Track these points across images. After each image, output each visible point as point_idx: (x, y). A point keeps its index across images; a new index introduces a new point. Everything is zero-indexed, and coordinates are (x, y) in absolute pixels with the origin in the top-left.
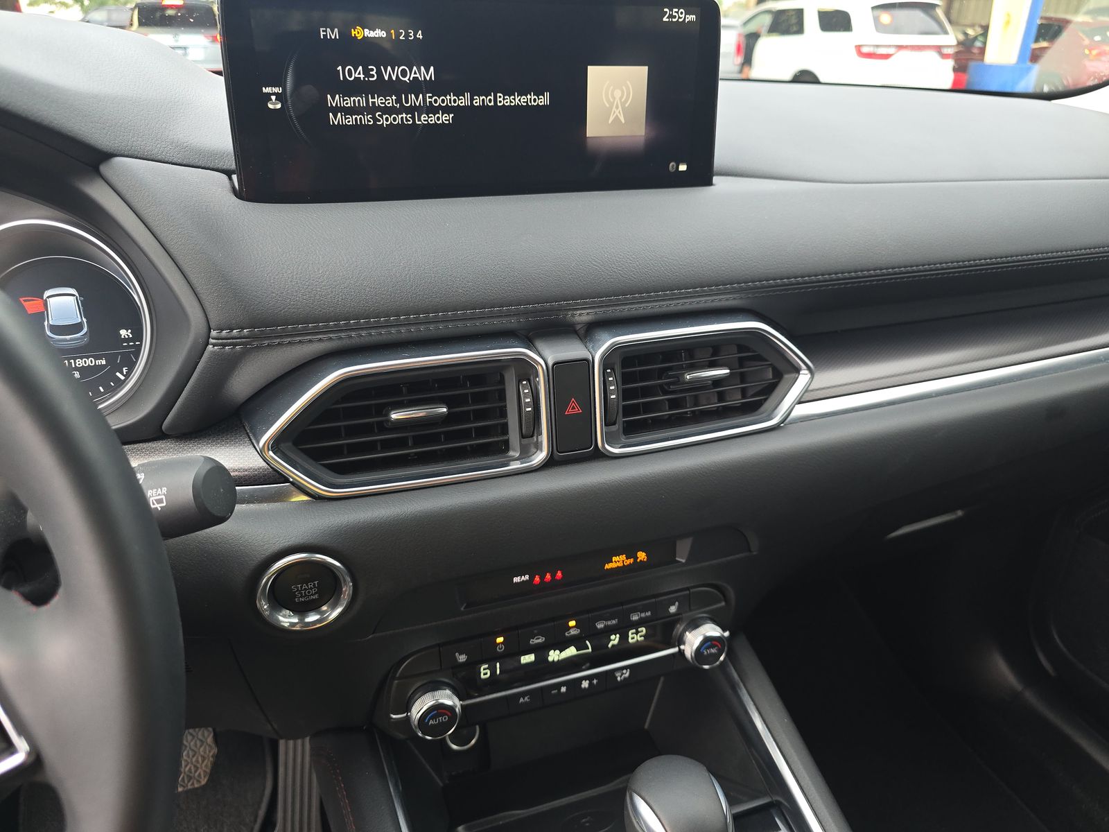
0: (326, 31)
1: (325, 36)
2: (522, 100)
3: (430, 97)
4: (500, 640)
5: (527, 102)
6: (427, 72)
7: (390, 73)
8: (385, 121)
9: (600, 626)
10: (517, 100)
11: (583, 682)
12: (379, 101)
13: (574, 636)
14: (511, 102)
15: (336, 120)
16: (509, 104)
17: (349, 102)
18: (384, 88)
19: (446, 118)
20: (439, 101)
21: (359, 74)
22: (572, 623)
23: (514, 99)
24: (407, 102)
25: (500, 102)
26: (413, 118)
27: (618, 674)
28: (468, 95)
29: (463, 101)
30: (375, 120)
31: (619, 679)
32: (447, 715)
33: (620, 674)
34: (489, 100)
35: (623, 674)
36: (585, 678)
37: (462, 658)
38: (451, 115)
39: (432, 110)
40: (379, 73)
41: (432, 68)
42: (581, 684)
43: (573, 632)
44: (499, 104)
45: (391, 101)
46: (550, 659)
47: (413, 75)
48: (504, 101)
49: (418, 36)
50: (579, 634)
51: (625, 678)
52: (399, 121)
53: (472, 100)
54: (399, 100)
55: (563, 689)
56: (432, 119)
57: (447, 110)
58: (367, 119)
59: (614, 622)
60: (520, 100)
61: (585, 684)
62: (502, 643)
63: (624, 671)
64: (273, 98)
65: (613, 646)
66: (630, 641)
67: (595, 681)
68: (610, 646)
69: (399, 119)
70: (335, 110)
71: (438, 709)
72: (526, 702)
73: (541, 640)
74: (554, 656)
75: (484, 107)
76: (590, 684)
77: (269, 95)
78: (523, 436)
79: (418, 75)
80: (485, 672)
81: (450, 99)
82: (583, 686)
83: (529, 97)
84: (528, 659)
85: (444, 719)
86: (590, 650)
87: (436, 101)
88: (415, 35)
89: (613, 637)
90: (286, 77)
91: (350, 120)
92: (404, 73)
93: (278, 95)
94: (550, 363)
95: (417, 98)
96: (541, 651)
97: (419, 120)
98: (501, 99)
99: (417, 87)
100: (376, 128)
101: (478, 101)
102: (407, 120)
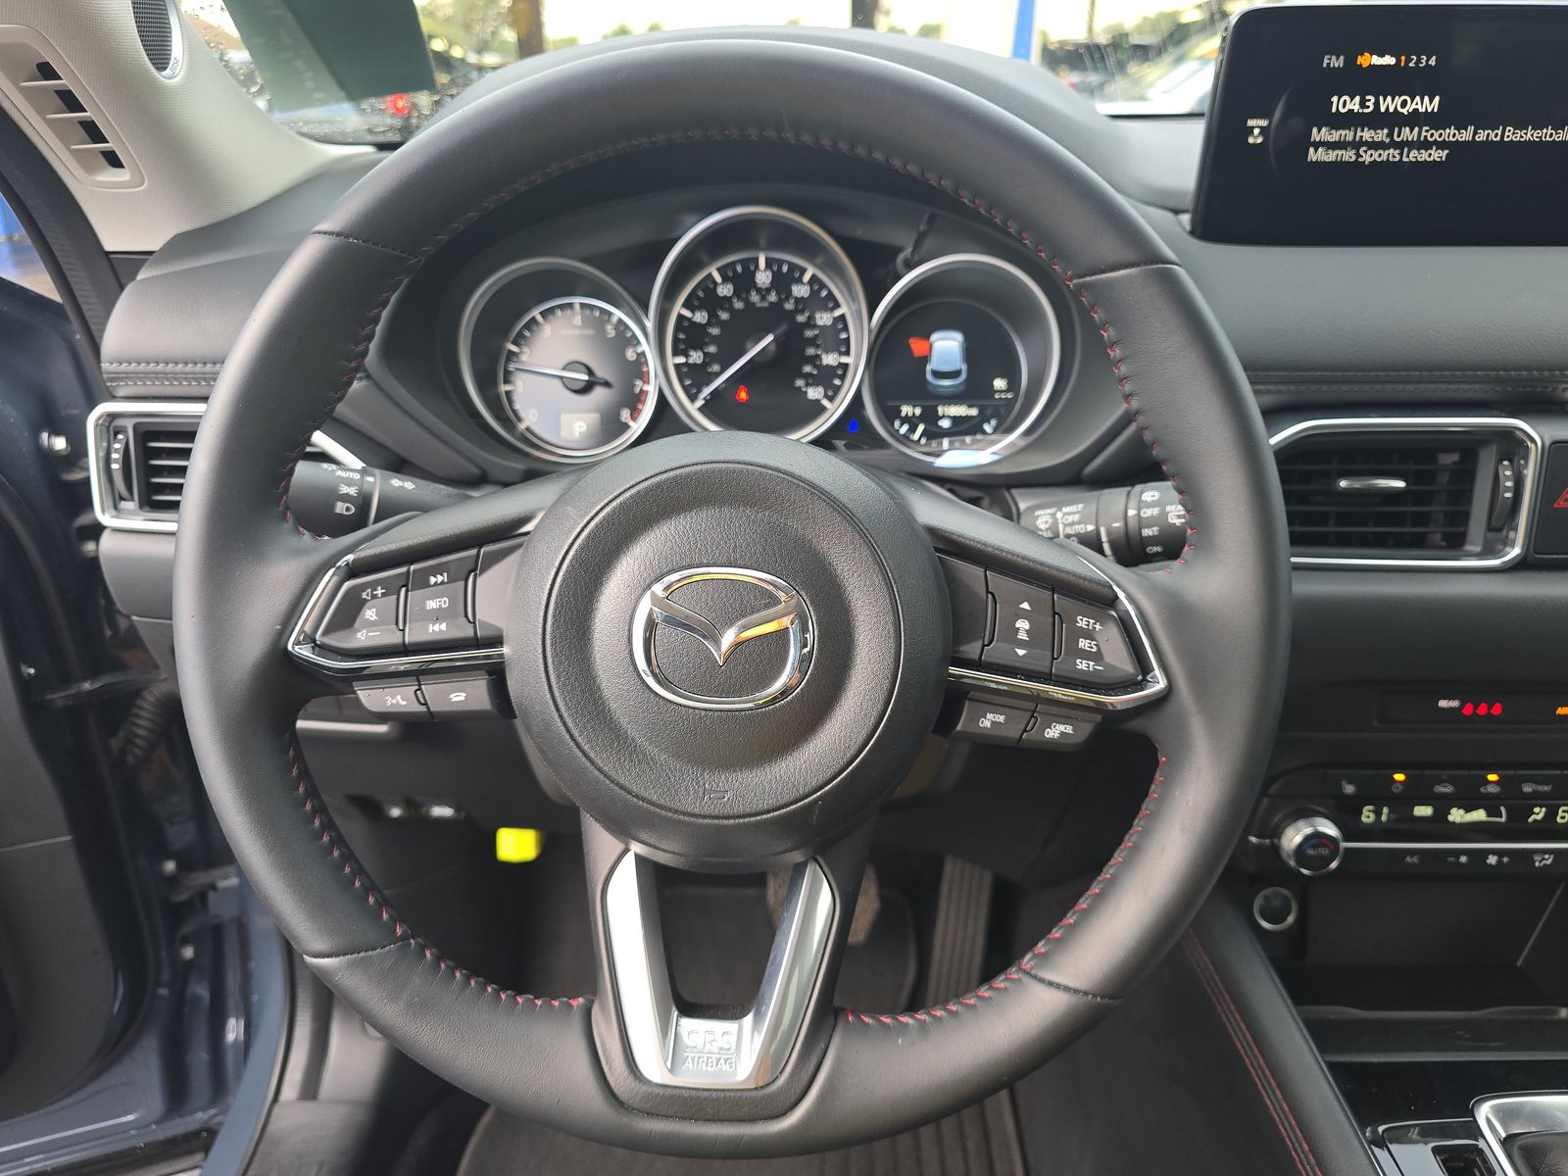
0: (1330, 59)
1: (1329, 64)
2: (1535, 135)
3: (1427, 131)
4: (1399, 777)
5: (1541, 137)
6: (1431, 102)
7: (1389, 104)
8: (1367, 157)
9: (1527, 789)
10: (1529, 135)
11: (1490, 856)
12: (1367, 135)
13: (1491, 794)
14: (1522, 137)
15: (1314, 155)
16: (1518, 139)
17: (1335, 136)
18: (1377, 120)
19: (1438, 155)
20: (1436, 135)
21: (1354, 105)
22: (1493, 777)
23: (1526, 134)
24: (1399, 136)
25: (1508, 136)
26: (1401, 154)
27: (1537, 858)
28: (1471, 129)
29: (1466, 135)
30: (1358, 155)
31: (1537, 864)
32: (1328, 846)
33: (1539, 858)
34: (1494, 135)
35: (1544, 859)
36: (1494, 852)
37: (1349, 789)
38: (1446, 152)
39: (1426, 145)
40: (1377, 104)
41: (1437, 98)
42: (1487, 858)
43: (1492, 789)
44: (1505, 139)
45: (1381, 135)
46: (1451, 818)
47: (1414, 106)
48: (1512, 135)
49: (1430, 63)
50: (1496, 794)
51: (1545, 865)
52: (1384, 157)
53: (1475, 133)
54: (1390, 135)
55: (1463, 859)
56: (1423, 156)
57: (1441, 145)
58: (1349, 155)
59: (1546, 788)
60: (1532, 135)
61: (1492, 860)
62: (1400, 782)
63: (1547, 856)
64: (1256, 131)
65: (1535, 821)
66: (1559, 820)
67: (1505, 860)
68: (1530, 820)
69: (1384, 155)
70: (1317, 145)
71: (1317, 838)
72: (1413, 864)
73: (1447, 789)
74: (1457, 815)
75: (1487, 143)
76: (1499, 862)
77: (1253, 128)
78: (1490, 529)
79: (1419, 106)
80: (1367, 816)
81: (1450, 134)
82: (1488, 861)
83: (1545, 131)
84: (1423, 811)
85: (1324, 851)
86: (1503, 819)
87: (1432, 135)
88: (1427, 61)
89: (1537, 810)
90: (1275, 108)
91: (1332, 156)
92: (1404, 104)
93: (1263, 130)
94: (1548, 443)
95: (1412, 131)
96: (1442, 805)
97: (1408, 156)
98: (1510, 134)
99: (1415, 119)
100: (1357, 165)
101: (1482, 136)
102: (1394, 157)
